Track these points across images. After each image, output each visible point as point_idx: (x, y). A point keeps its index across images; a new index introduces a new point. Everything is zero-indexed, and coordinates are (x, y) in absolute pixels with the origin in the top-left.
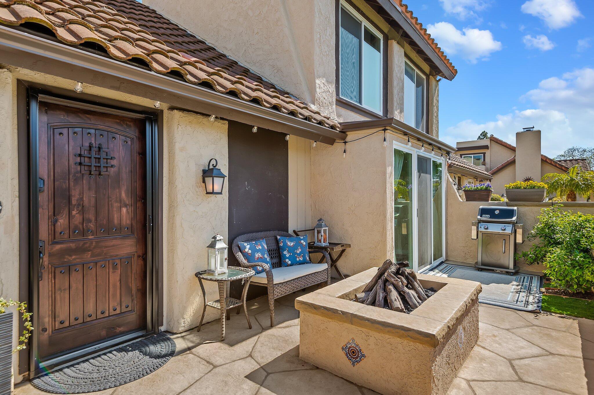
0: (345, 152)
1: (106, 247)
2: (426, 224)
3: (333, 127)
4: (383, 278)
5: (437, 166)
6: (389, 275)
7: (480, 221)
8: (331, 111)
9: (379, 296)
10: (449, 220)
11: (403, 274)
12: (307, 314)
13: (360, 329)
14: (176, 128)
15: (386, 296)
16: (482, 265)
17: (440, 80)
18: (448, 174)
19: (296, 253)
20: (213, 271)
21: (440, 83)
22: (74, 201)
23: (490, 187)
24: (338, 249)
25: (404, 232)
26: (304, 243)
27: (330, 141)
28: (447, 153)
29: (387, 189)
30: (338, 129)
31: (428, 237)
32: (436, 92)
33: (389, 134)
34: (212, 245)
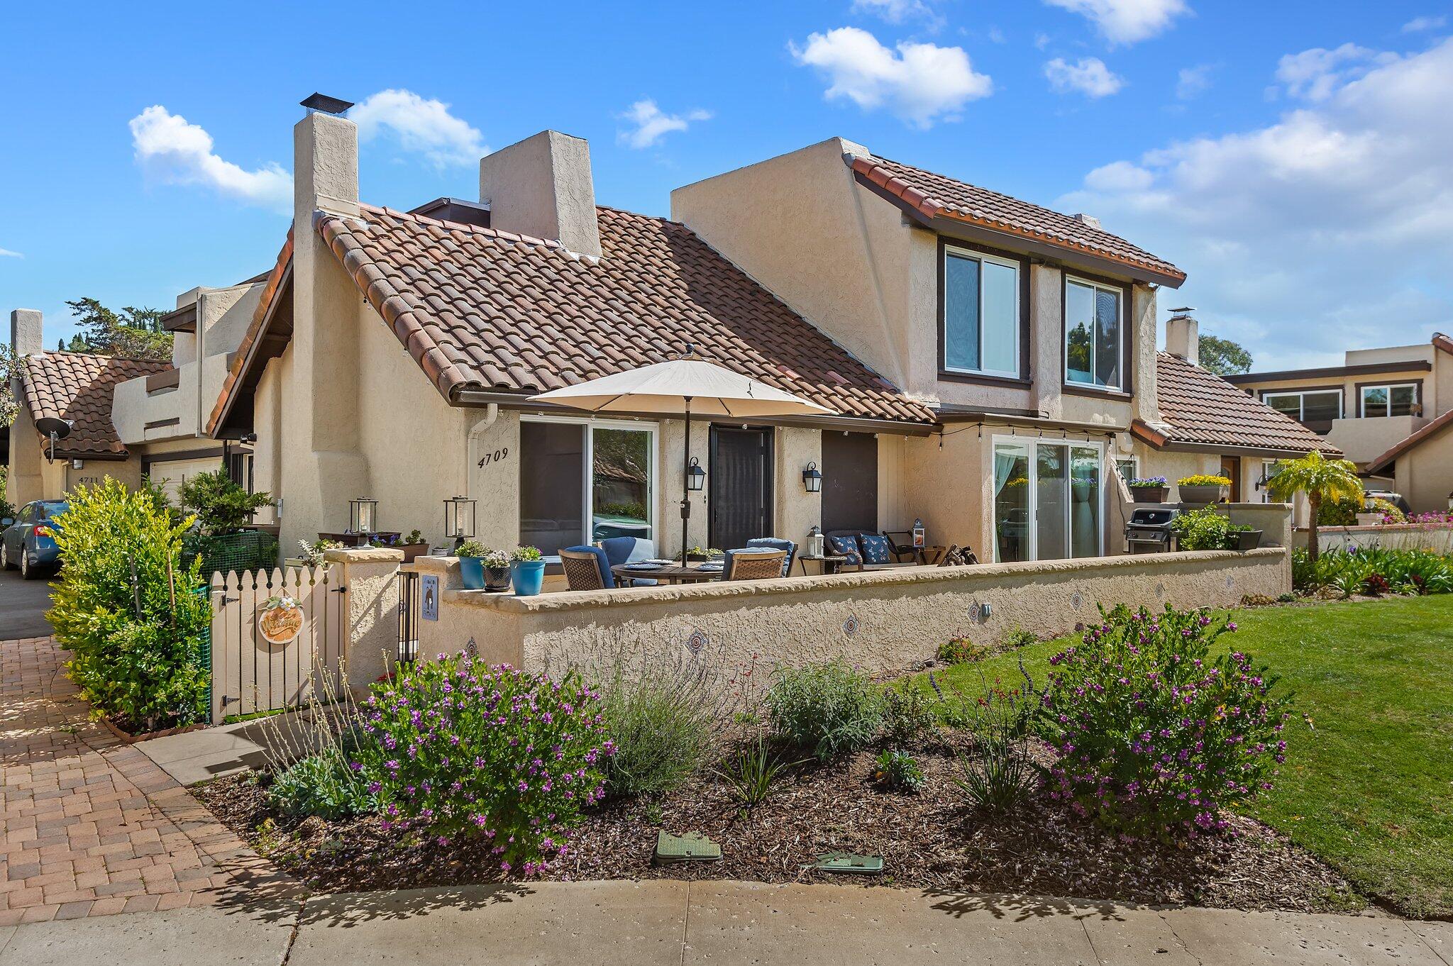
0: (939, 446)
3: (926, 421)
7: (1131, 528)
8: (930, 391)
14: (785, 440)
19: (880, 552)
20: (814, 556)
28: (1106, 434)
30: (932, 421)
34: (812, 534)
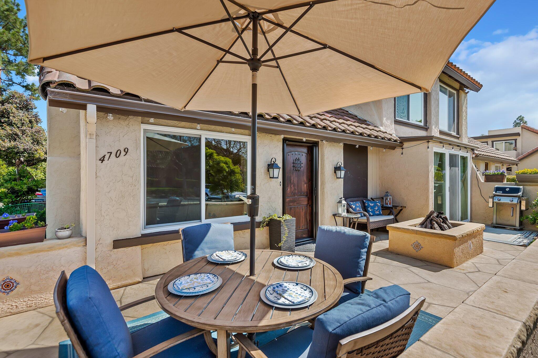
0: (402, 154)
1: (301, 201)
2: (455, 197)
3: (396, 141)
4: (430, 219)
5: (464, 159)
6: (433, 217)
7: (495, 195)
8: (391, 128)
9: (428, 226)
10: (473, 195)
11: (441, 217)
12: (393, 231)
13: (420, 236)
14: (325, 149)
15: (432, 226)
16: (496, 224)
17: (468, 92)
18: (473, 164)
19: (375, 210)
20: (341, 214)
21: (468, 94)
22: (292, 182)
23: (504, 173)
24: (399, 208)
25: (439, 202)
26: (379, 205)
27: (393, 148)
28: (471, 150)
29: (429, 175)
30: (398, 141)
31: (457, 204)
32: (465, 101)
33: (430, 144)
34: (340, 202)
